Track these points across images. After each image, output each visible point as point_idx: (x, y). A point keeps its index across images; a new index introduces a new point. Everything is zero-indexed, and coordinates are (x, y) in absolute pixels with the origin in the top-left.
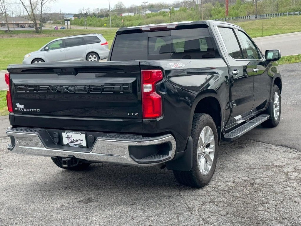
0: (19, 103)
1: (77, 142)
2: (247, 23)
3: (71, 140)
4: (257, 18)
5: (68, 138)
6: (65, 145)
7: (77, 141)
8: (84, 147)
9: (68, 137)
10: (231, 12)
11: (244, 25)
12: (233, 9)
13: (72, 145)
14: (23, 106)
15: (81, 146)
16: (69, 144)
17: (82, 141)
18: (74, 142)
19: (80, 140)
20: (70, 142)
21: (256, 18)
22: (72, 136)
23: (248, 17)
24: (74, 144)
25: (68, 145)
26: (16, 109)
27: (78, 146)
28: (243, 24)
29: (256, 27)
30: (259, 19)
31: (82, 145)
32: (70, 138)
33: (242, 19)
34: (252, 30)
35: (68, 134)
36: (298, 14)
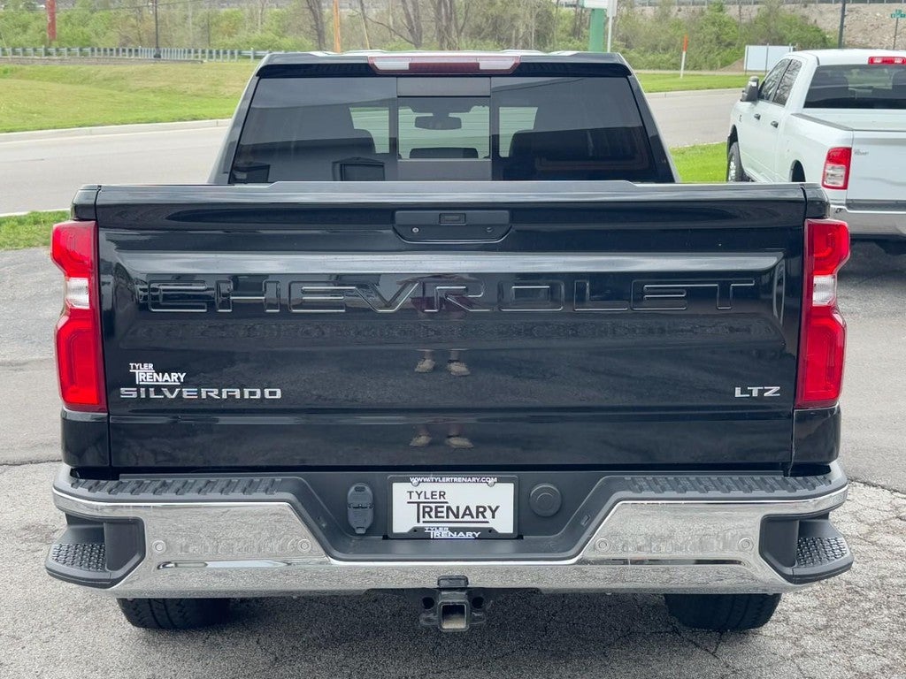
0: (151, 366)
1: (468, 518)
2: (132, 68)
3: (433, 514)
4: (162, 58)
5: (418, 503)
6: (402, 537)
7: (464, 514)
8: (504, 537)
9: (422, 499)
10: (64, 30)
11: (123, 75)
12: (68, 20)
13: (441, 531)
14: (174, 378)
15: (489, 535)
16: (423, 529)
17: (493, 512)
18: (452, 518)
19: (481, 510)
20: (427, 518)
21: (158, 56)
22: (442, 494)
23: (124, 50)
24: (452, 530)
25: (418, 536)
26: (127, 393)
27: (469, 534)
28: (122, 73)
29: (162, 84)
30: (167, 61)
31: (491, 530)
32: (433, 506)
33: (114, 57)
34: (154, 92)
35: (422, 487)
36: (252, 57)
